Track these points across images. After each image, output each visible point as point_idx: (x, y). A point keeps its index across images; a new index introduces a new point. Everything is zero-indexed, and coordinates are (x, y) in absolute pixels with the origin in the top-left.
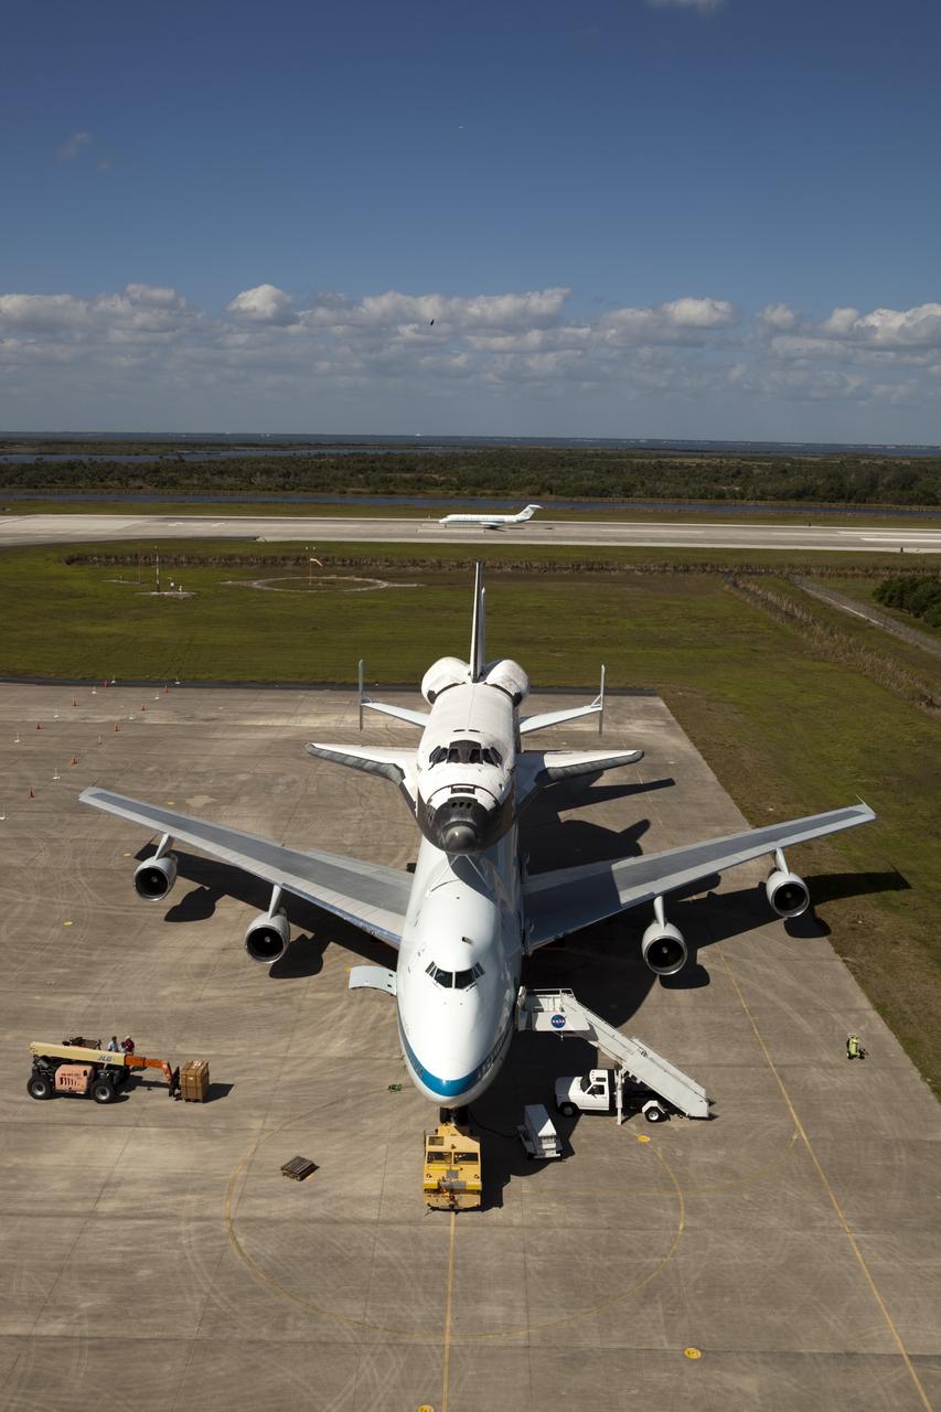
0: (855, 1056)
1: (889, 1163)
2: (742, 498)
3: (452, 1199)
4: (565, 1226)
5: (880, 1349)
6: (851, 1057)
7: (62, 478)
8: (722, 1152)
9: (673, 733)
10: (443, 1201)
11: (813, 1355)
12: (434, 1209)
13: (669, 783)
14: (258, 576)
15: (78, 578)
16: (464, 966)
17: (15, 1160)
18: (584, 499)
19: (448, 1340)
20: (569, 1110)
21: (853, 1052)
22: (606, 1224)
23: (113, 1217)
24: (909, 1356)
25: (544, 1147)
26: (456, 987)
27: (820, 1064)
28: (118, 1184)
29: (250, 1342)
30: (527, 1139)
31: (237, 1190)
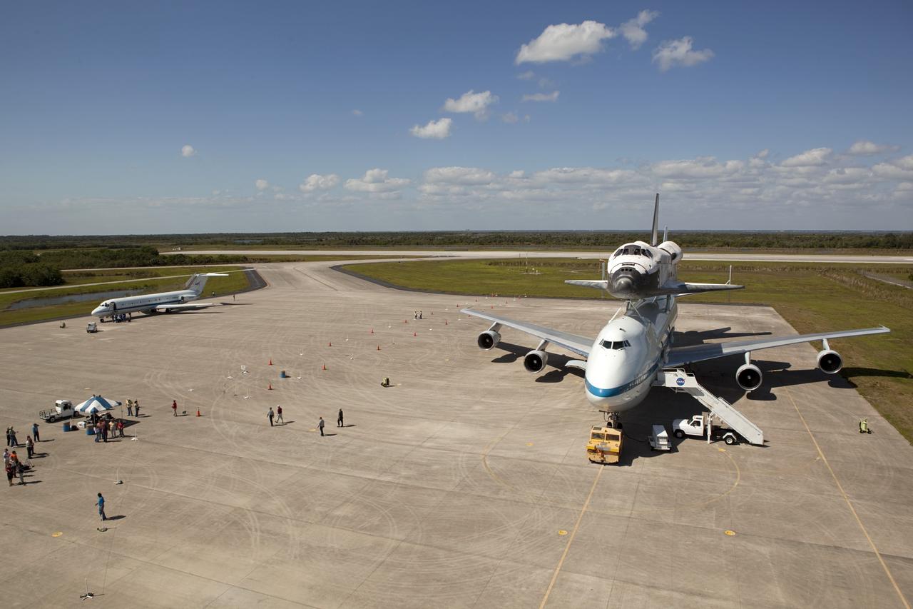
0: (864, 432)
1: (880, 475)
2: (834, 247)
3: (603, 456)
4: (665, 477)
5: (860, 548)
6: (862, 432)
7: (495, 241)
8: (769, 460)
9: (778, 318)
10: (597, 457)
11: (811, 545)
12: (593, 462)
13: (770, 333)
14: (574, 269)
15: (493, 269)
16: (619, 339)
17: (392, 426)
18: (746, 248)
19: (584, 509)
20: (680, 435)
21: (863, 429)
22: (690, 478)
23: (428, 448)
24: (881, 554)
25: (661, 443)
26: (613, 348)
27: (840, 433)
28: (436, 438)
29: (479, 496)
30: (652, 441)
31: (493, 446)
